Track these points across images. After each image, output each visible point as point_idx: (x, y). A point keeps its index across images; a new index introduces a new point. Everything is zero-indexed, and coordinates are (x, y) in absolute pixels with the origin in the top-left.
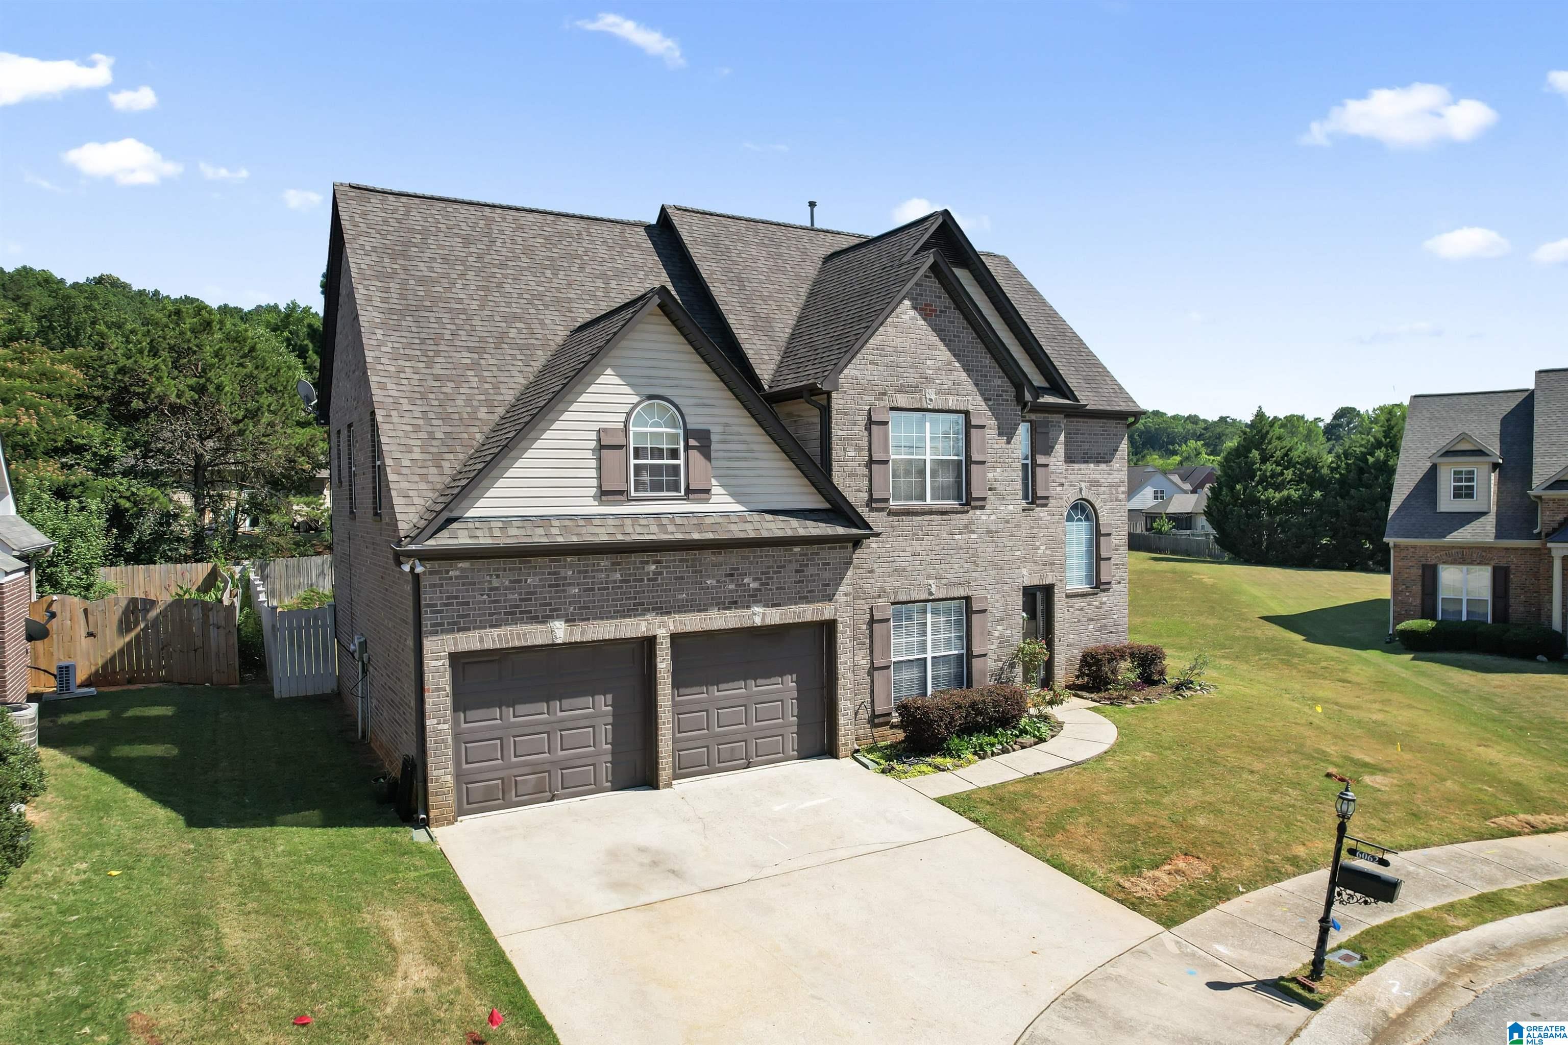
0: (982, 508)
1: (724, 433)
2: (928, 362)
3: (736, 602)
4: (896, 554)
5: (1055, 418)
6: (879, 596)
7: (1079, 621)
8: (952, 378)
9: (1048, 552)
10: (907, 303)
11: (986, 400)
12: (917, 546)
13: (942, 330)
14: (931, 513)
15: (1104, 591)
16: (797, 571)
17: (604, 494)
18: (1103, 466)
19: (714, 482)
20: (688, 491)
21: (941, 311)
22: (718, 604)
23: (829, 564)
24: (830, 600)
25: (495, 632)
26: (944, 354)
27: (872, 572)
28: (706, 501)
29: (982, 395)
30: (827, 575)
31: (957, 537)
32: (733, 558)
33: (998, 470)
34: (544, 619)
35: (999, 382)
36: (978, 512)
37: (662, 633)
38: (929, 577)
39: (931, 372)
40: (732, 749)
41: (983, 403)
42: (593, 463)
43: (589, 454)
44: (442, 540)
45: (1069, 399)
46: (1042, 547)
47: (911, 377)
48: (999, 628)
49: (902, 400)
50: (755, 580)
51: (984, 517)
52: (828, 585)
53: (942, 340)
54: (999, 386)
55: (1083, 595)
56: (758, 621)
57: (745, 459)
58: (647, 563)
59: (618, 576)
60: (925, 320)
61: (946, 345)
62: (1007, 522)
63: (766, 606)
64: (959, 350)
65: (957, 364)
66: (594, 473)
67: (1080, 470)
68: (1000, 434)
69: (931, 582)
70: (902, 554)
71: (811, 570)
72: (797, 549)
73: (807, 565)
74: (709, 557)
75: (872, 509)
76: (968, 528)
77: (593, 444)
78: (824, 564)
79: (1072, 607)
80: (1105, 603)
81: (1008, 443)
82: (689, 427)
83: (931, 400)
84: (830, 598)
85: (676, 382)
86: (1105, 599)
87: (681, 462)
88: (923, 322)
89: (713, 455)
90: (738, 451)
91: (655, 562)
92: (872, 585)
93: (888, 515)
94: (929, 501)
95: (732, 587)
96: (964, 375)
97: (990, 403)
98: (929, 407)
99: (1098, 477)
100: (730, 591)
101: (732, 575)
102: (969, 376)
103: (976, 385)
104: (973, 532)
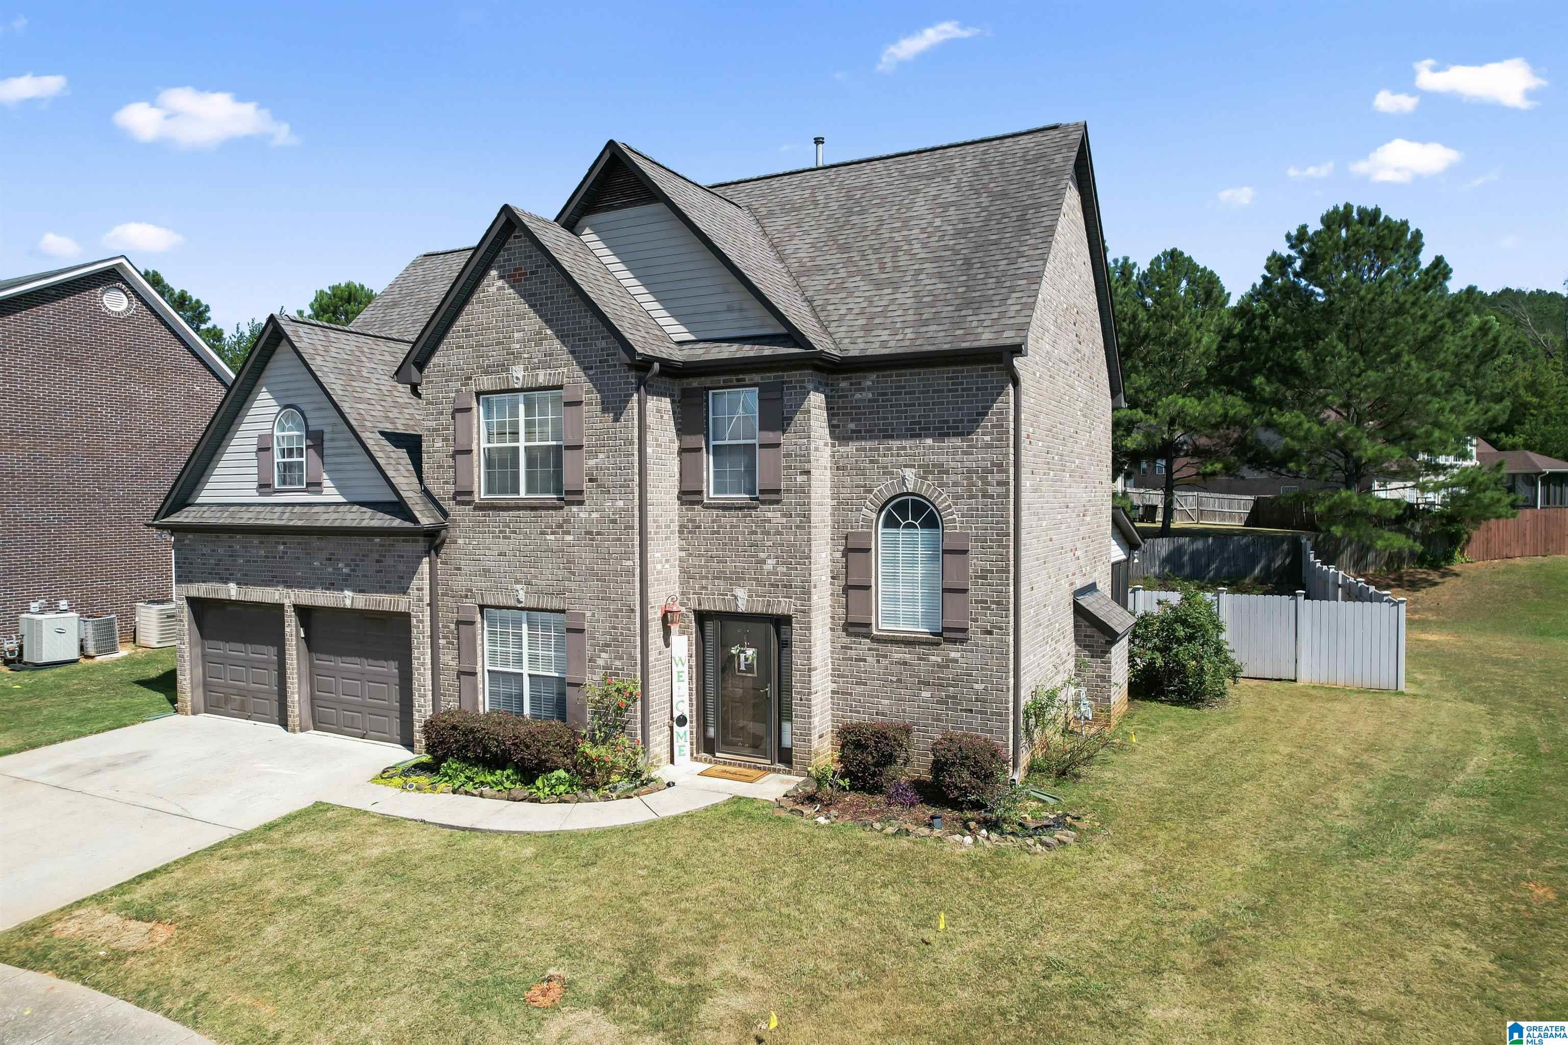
0: (581, 503)
1: (333, 432)
2: (516, 335)
3: (333, 584)
4: (482, 552)
5: (794, 376)
6: (466, 596)
7: (899, 681)
8: (543, 348)
9: (782, 569)
10: (494, 273)
11: (585, 369)
12: (502, 545)
13: (534, 295)
14: (518, 508)
15: (954, 641)
16: (378, 561)
17: (264, 487)
18: (957, 441)
19: (325, 476)
20: (308, 484)
21: (532, 273)
22: (322, 584)
23: (402, 557)
24: (404, 593)
25: (203, 586)
26: (534, 322)
27: (459, 569)
28: (320, 493)
29: (579, 363)
30: (401, 567)
31: (548, 537)
32: (331, 544)
33: (601, 456)
34: (226, 581)
35: (604, 344)
36: (575, 509)
37: (287, 602)
38: (517, 582)
39: (518, 346)
40: (353, 717)
41: (582, 374)
42: (255, 463)
43: (253, 456)
44: (173, 519)
45: (801, 347)
46: (769, 561)
47: (495, 355)
48: (603, 655)
49: (486, 383)
50: (347, 565)
51: (582, 515)
52: (402, 578)
53: (531, 306)
54: (602, 350)
55: (909, 642)
56: (348, 604)
57: (347, 455)
58: (278, 543)
59: (262, 552)
60: (512, 287)
61: (536, 311)
62: (614, 522)
63: (354, 591)
64: (552, 314)
65: (549, 332)
66: (255, 470)
67: (904, 448)
68: (604, 410)
69: (519, 587)
70: (491, 552)
71: (389, 561)
72: (377, 540)
73: (384, 556)
74: (315, 542)
75: (459, 503)
76: (562, 528)
77: (255, 448)
78: (399, 556)
79: (885, 656)
80: (956, 661)
81: (616, 420)
82: (311, 429)
83: (517, 378)
84: (404, 591)
85: (301, 392)
86: (953, 655)
87: (304, 459)
88: (511, 291)
89: (325, 452)
90: (342, 448)
91: (284, 543)
92: (460, 583)
93: (475, 509)
94: (523, 493)
95: (330, 570)
96: (557, 344)
97: (591, 372)
98: (516, 386)
99: (943, 458)
100: (330, 574)
101: (330, 559)
102: (563, 342)
103: (572, 352)
104: (569, 533)
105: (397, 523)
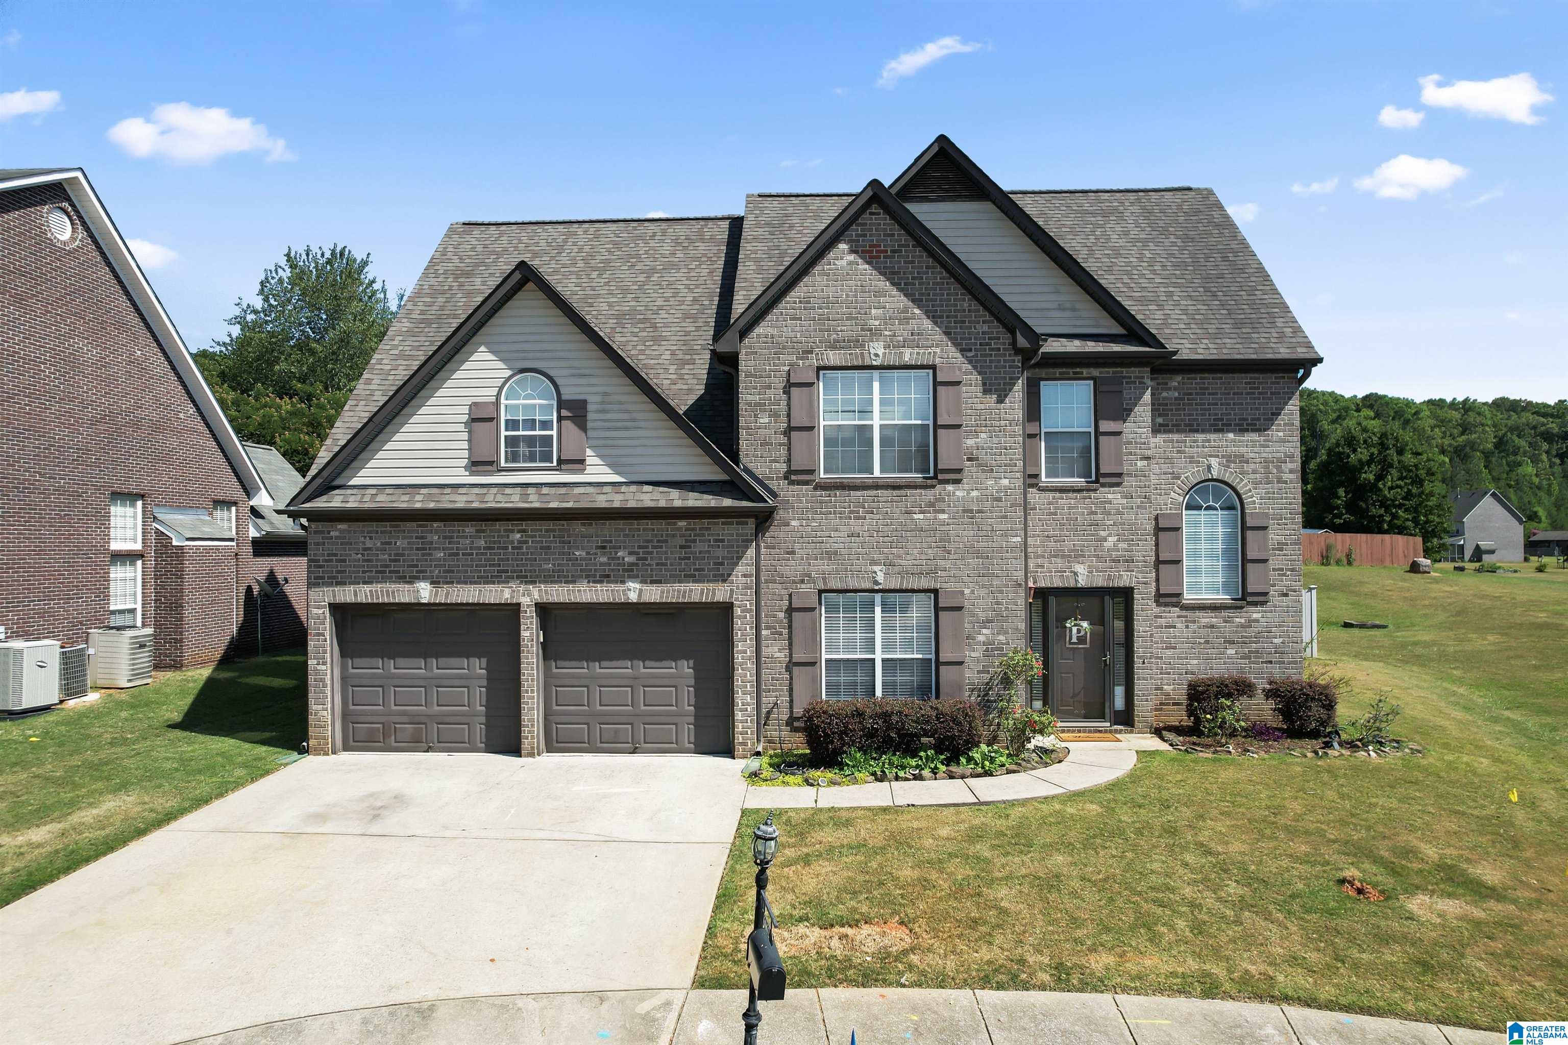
0: (958, 481)
1: (603, 403)
2: (873, 311)
3: (608, 576)
4: (827, 534)
5: (1135, 372)
6: (802, 581)
7: (1207, 642)
8: (910, 327)
9: (1123, 545)
10: (843, 246)
11: (962, 351)
12: (855, 525)
13: (894, 273)
14: (877, 487)
15: (1255, 604)
16: (681, 547)
17: (476, 465)
18: (1254, 436)
19: (589, 452)
20: (560, 461)
21: (893, 251)
22: (587, 577)
23: (723, 541)
24: (724, 581)
25: (367, 588)
26: (896, 300)
27: (793, 553)
28: (582, 471)
29: (955, 345)
30: (720, 553)
31: (915, 516)
32: (607, 529)
33: (983, 435)
34: (412, 580)
35: (985, 328)
36: (950, 488)
37: (525, 601)
38: (874, 562)
39: (877, 323)
40: (616, 731)
41: (958, 355)
42: (465, 436)
43: (461, 427)
44: (320, 503)
45: (1150, 346)
46: (1110, 539)
47: (847, 330)
48: (984, 631)
49: (833, 357)
50: (630, 553)
51: (958, 493)
52: (722, 564)
53: (893, 284)
54: (983, 333)
55: (1215, 608)
56: (633, 597)
57: (626, 428)
58: (512, 531)
59: (482, 543)
60: (868, 263)
61: (900, 290)
62: (999, 499)
63: (644, 582)
64: (921, 294)
65: (917, 311)
66: (465, 445)
67: (1209, 441)
68: (986, 392)
69: (876, 568)
70: (837, 534)
71: (699, 547)
72: (682, 523)
73: (694, 541)
74: (578, 527)
75: (792, 483)
76: (933, 506)
77: (465, 418)
78: (716, 541)
79: (1194, 622)
80: (1257, 621)
81: (1000, 401)
82: (564, 397)
83: (877, 355)
84: (724, 578)
85: (550, 354)
86: (1255, 616)
87: (554, 433)
88: (867, 266)
89: (590, 425)
90: (618, 421)
91: (519, 532)
92: (792, 568)
93: (815, 488)
94: (877, 473)
95: (604, 559)
96: (927, 324)
97: (970, 354)
98: (874, 363)
99: (1243, 450)
100: (601, 564)
101: (604, 547)
102: (935, 323)
103: (947, 333)
104: (943, 512)
105: (727, 502)
